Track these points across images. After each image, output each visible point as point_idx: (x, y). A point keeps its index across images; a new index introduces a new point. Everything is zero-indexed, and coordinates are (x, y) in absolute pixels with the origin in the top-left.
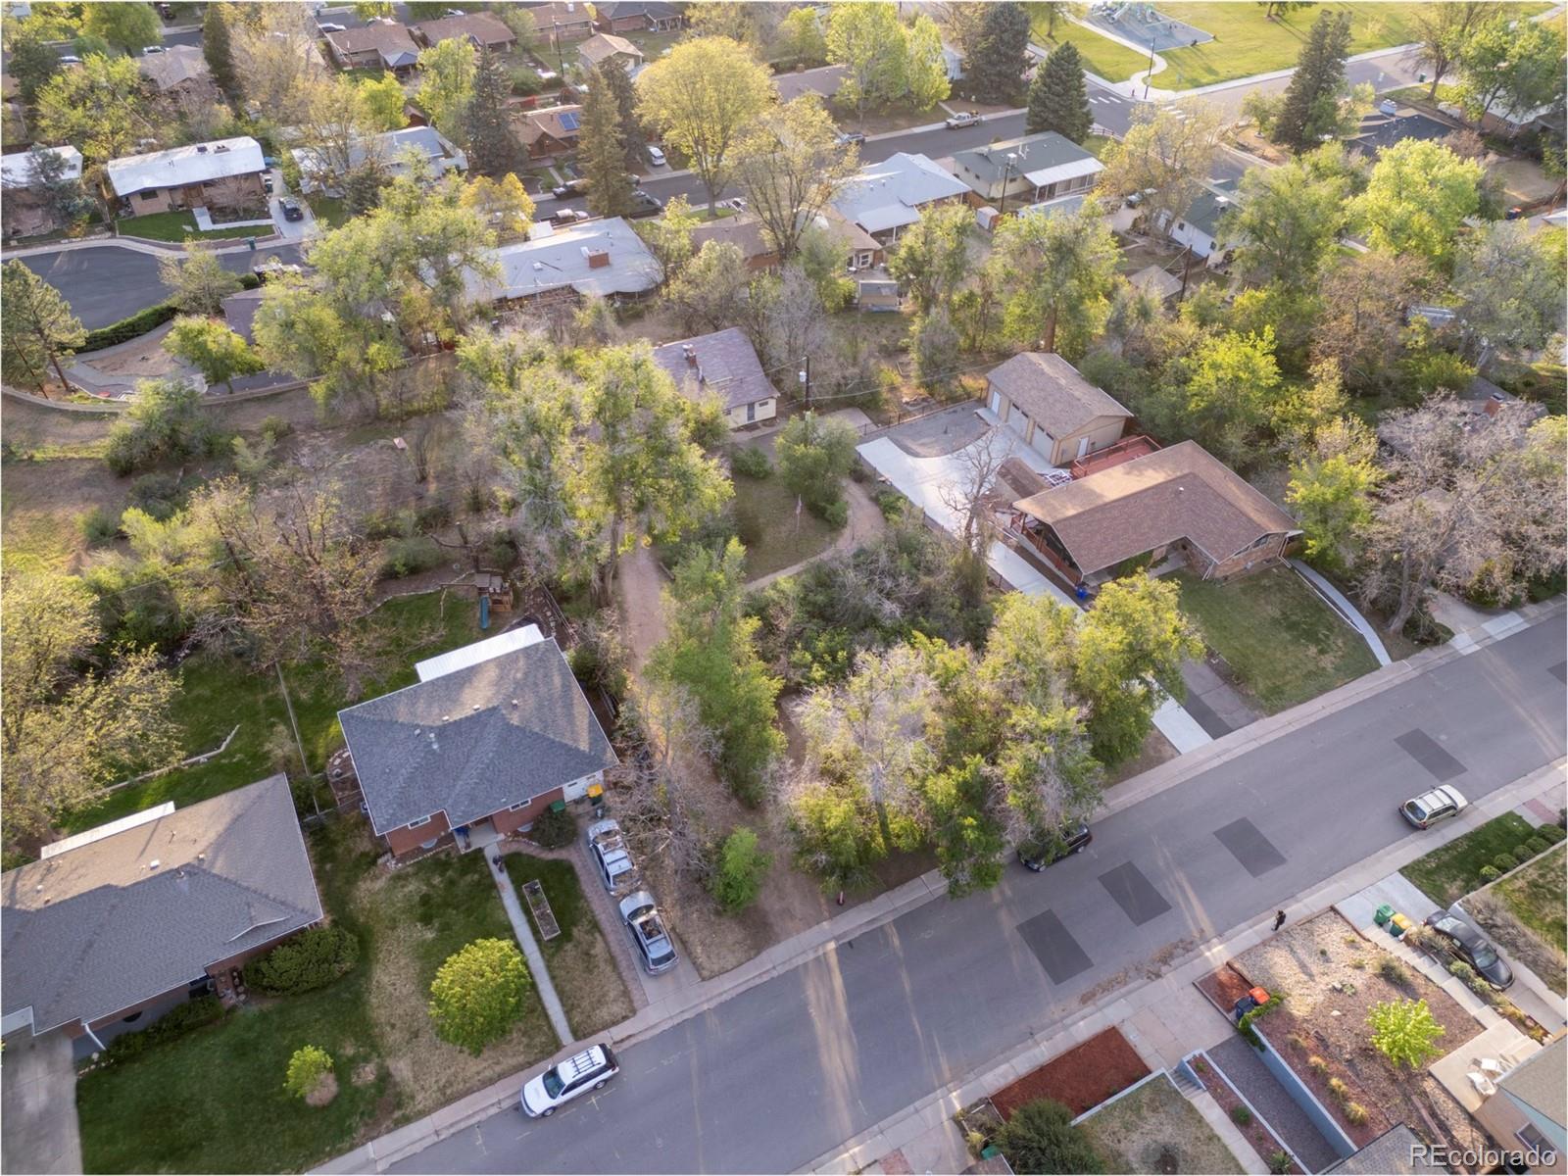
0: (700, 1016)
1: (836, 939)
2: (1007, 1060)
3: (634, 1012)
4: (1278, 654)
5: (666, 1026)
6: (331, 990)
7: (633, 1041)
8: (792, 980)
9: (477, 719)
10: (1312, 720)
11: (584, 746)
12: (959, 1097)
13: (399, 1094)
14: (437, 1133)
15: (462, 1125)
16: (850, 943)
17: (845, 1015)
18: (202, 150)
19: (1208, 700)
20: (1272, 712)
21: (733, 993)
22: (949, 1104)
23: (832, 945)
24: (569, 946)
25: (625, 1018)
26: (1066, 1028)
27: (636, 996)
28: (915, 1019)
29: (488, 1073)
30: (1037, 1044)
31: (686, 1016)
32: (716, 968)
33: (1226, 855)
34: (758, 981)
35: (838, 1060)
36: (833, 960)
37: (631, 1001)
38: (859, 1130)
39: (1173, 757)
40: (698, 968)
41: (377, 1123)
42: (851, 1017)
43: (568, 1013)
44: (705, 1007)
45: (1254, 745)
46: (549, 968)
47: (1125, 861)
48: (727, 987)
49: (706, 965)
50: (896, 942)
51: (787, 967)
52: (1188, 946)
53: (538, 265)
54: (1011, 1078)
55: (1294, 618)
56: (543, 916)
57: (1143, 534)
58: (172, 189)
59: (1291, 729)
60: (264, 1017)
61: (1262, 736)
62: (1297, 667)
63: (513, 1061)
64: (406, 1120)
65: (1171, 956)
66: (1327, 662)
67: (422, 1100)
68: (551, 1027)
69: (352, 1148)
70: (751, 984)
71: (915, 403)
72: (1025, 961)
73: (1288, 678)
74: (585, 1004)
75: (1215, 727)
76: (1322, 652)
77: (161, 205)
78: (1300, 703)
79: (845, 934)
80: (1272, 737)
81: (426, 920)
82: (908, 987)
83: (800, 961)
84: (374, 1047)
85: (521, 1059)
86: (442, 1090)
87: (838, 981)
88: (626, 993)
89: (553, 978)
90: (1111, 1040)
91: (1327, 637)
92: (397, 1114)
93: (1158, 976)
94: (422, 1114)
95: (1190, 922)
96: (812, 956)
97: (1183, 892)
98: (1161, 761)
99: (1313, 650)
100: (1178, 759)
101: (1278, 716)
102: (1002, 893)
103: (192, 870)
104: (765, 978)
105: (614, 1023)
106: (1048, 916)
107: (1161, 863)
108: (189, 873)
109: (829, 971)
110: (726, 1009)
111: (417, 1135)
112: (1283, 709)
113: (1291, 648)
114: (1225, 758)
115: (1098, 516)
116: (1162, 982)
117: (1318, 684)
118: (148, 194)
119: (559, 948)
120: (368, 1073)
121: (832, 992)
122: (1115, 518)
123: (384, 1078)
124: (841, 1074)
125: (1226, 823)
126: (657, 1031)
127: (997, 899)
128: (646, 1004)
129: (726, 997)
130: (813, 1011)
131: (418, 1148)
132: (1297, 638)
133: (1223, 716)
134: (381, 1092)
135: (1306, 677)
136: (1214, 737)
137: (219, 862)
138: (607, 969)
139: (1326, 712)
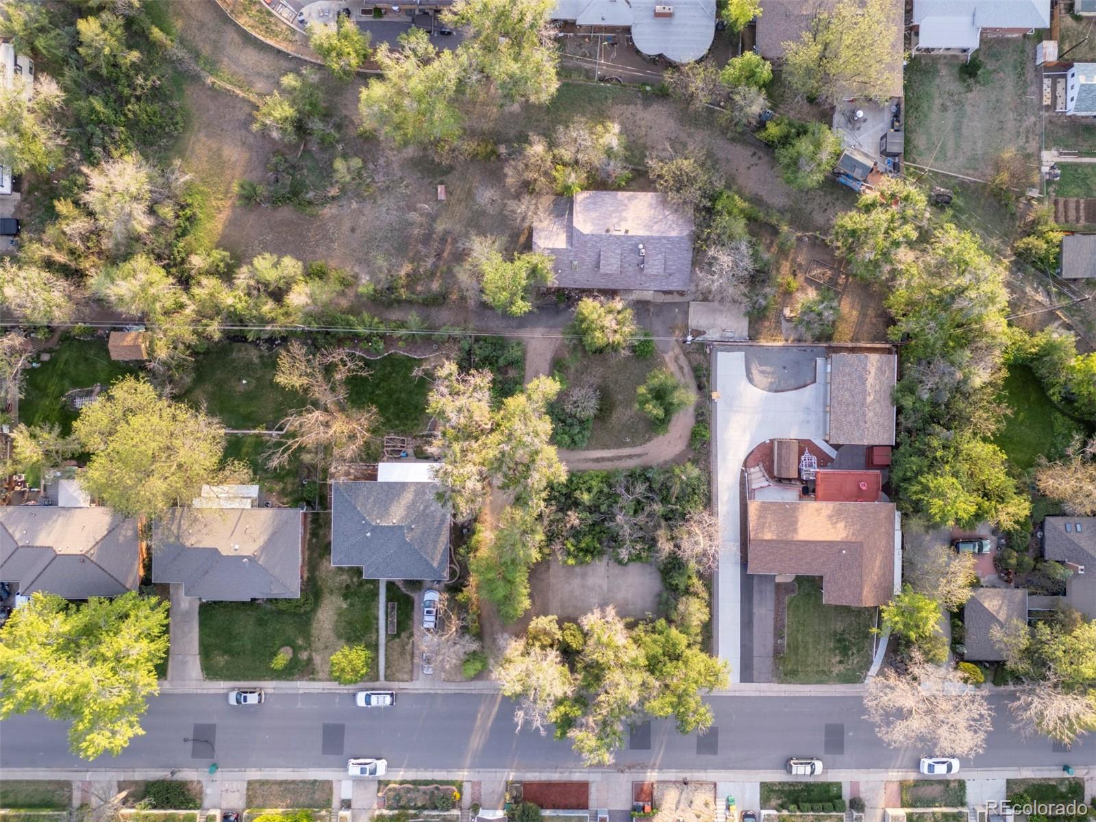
0: (436, 694)
2: (540, 772)
3: (412, 680)
4: (816, 653)
5: (421, 692)
8: (478, 698)
10: (798, 695)
11: (435, 565)
12: (514, 776)
13: (314, 669)
14: (324, 689)
17: (490, 724)
19: (756, 661)
20: (782, 682)
21: (453, 692)
22: (508, 776)
23: (502, 692)
24: (397, 640)
25: (407, 681)
26: (571, 772)
27: (415, 674)
28: (515, 740)
30: (556, 772)
31: (431, 692)
32: (451, 678)
33: (693, 740)
34: (465, 692)
35: (477, 740)
36: (499, 698)
37: (412, 676)
38: (471, 767)
41: (303, 676)
43: (387, 668)
44: (440, 692)
45: (757, 694)
46: (386, 645)
48: (452, 688)
51: (480, 693)
52: (644, 767)
54: (537, 779)
55: (847, 636)
56: (392, 622)
57: (800, 566)
59: (783, 695)
61: (765, 692)
62: (818, 665)
64: (314, 680)
65: (634, 767)
66: (837, 669)
67: (321, 675)
68: (378, 671)
69: (292, 680)
70: (462, 692)
73: (808, 668)
74: (394, 669)
75: (747, 674)
76: (841, 662)
78: (800, 683)
80: (769, 694)
81: (346, 597)
83: (486, 692)
84: (310, 645)
86: (328, 675)
87: (496, 709)
88: (412, 672)
89: (386, 650)
90: (583, 787)
91: (853, 654)
92: (310, 676)
93: (622, 772)
94: (319, 680)
95: (653, 758)
96: (492, 692)
97: (661, 744)
101: (784, 685)
103: (251, 559)
104: (469, 692)
105: (402, 681)
109: (495, 703)
110: (447, 697)
111: (317, 687)
112: (790, 683)
113: (827, 653)
114: (737, 694)
115: (782, 545)
116: (621, 775)
117: (823, 676)
119: (393, 639)
120: (304, 656)
121: (490, 715)
122: (791, 550)
123: (310, 660)
124: (476, 746)
126: (417, 692)
128: (418, 679)
129: (450, 692)
130: (479, 716)
131: (316, 691)
132: (836, 649)
133: (755, 673)
134: (307, 665)
135: (817, 672)
136: (742, 681)
137: (262, 559)
138: (409, 658)
139: (808, 694)
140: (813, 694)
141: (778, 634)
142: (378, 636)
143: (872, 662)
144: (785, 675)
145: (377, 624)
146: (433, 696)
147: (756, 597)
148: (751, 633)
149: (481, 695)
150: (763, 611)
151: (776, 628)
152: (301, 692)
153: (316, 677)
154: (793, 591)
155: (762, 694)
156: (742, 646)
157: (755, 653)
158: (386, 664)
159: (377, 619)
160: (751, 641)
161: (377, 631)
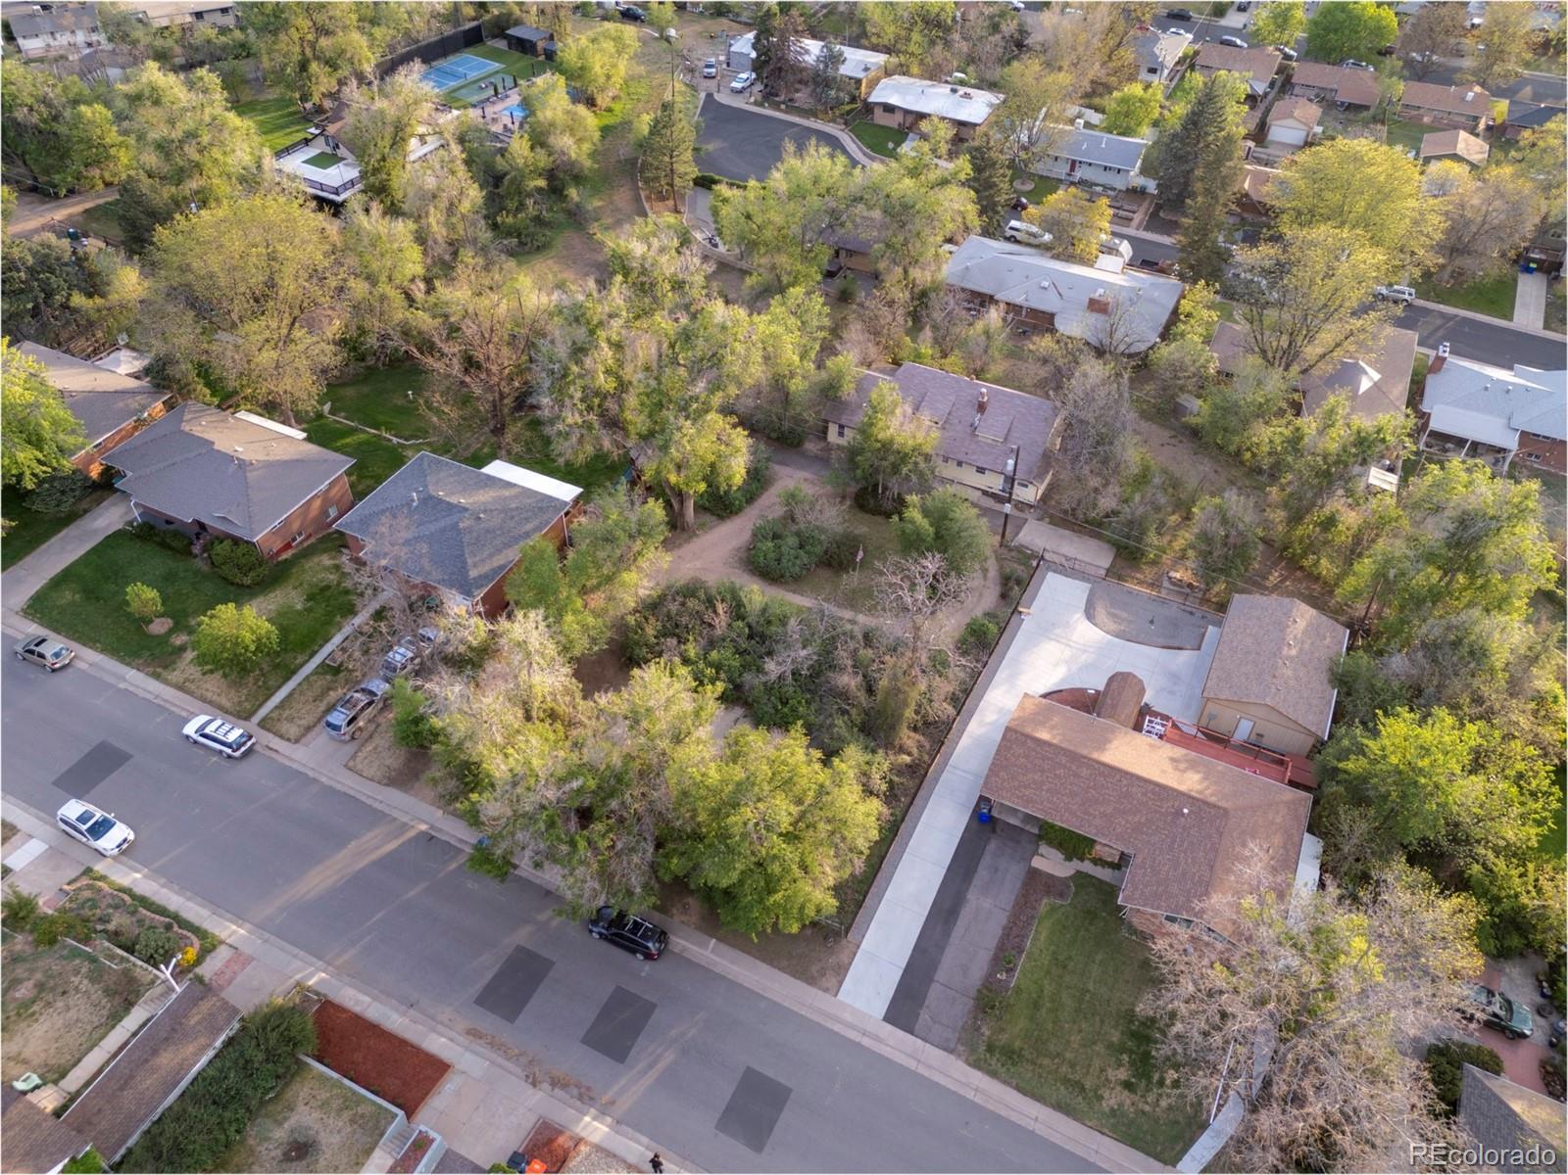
0: (315, 780)
1: (432, 827)
2: (375, 998)
3: (297, 741)
4: (1075, 1039)
5: (295, 766)
6: (232, 588)
7: (274, 755)
8: (375, 817)
9: (452, 508)
10: (1003, 1113)
11: (473, 573)
12: (322, 981)
13: (174, 662)
14: (157, 697)
15: (168, 706)
16: (433, 837)
17: (361, 865)
18: (954, 91)
19: (935, 992)
20: (976, 1065)
21: (344, 789)
22: (312, 975)
23: (423, 827)
24: (329, 678)
25: (289, 740)
26: (434, 1030)
27: (309, 736)
28: (380, 915)
29: (209, 695)
30: (404, 1014)
31: (310, 773)
32: (359, 767)
33: (726, 1090)
34: (364, 799)
35: (319, 880)
36: (411, 834)
37: (303, 735)
38: (260, 926)
39: (826, 990)
40: (354, 757)
41: (148, 665)
42: (362, 870)
43: (276, 707)
44: (323, 779)
45: (912, 1065)
46: (308, 677)
47: (654, 1001)
48: (348, 783)
49: (358, 760)
50: (454, 865)
51: (387, 810)
52: (586, 1097)
53: (1046, 284)
54: (357, 1009)
56: (344, 650)
57: (1086, 813)
58: (907, 112)
59: (970, 1095)
60: (197, 572)
61: (930, 1067)
62: (1073, 1066)
63: (224, 702)
64: (157, 676)
65: (565, 1086)
66: (1114, 1098)
67: (175, 676)
68: (260, 706)
69: (128, 664)
70: (358, 796)
71: (1178, 583)
72: (487, 966)
73: (1046, 1062)
74: (287, 713)
75: (904, 1009)
76: (1128, 1086)
77: (893, 121)
78: (1018, 1088)
79: (440, 830)
80: (937, 1077)
81: (311, 598)
82: (411, 894)
83: (396, 814)
85: (227, 704)
86: (186, 680)
87: (390, 846)
88: (309, 729)
89: (300, 684)
90: (435, 1069)
92: (159, 670)
93: (534, 1085)
94: (166, 682)
95: (616, 1088)
96: (405, 819)
97: (651, 1066)
98: (811, 981)
99: (1123, 1074)
100: (827, 996)
101: (978, 1074)
102: (551, 918)
103: (242, 465)
104: (369, 802)
105: (281, 737)
106: (549, 964)
107: (673, 1033)
108: (240, 466)
109: (398, 837)
110: (330, 791)
111: (151, 689)
113: (1099, 1048)
114: (866, 1042)
115: (1066, 761)
116: (530, 1090)
118: (889, 109)
119: (326, 673)
120: (179, 640)
121: (377, 848)
122: (1077, 775)
123: (181, 649)
125: (770, 1073)
126: (290, 764)
127: (542, 917)
128: (306, 745)
129: (339, 787)
131: (142, 694)
132: (1122, 1049)
133: (924, 1016)
134: (171, 654)
135: (1066, 1081)
136: (888, 1018)
137: (255, 473)
138: (323, 707)
139: (1031, 1125)
140: (1039, 1129)
141: (1004, 956)
142: (307, 661)
143: (1204, 1126)
144: (990, 1049)
145: (321, 646)
146: (305, 780)
147: (982, 873)
148: (947, 934)
149: (385, 815)
150: (987, 903)
151: (1001, 947)
152: (122, 686)
153: (165, 674)
154: (1062, 895)
155: (921, 1070)
156: (918, 948)
157: (941, 975)
158: (282, 702)
159: (327, 641)
160: (941, 948)
161: (313, 654)
